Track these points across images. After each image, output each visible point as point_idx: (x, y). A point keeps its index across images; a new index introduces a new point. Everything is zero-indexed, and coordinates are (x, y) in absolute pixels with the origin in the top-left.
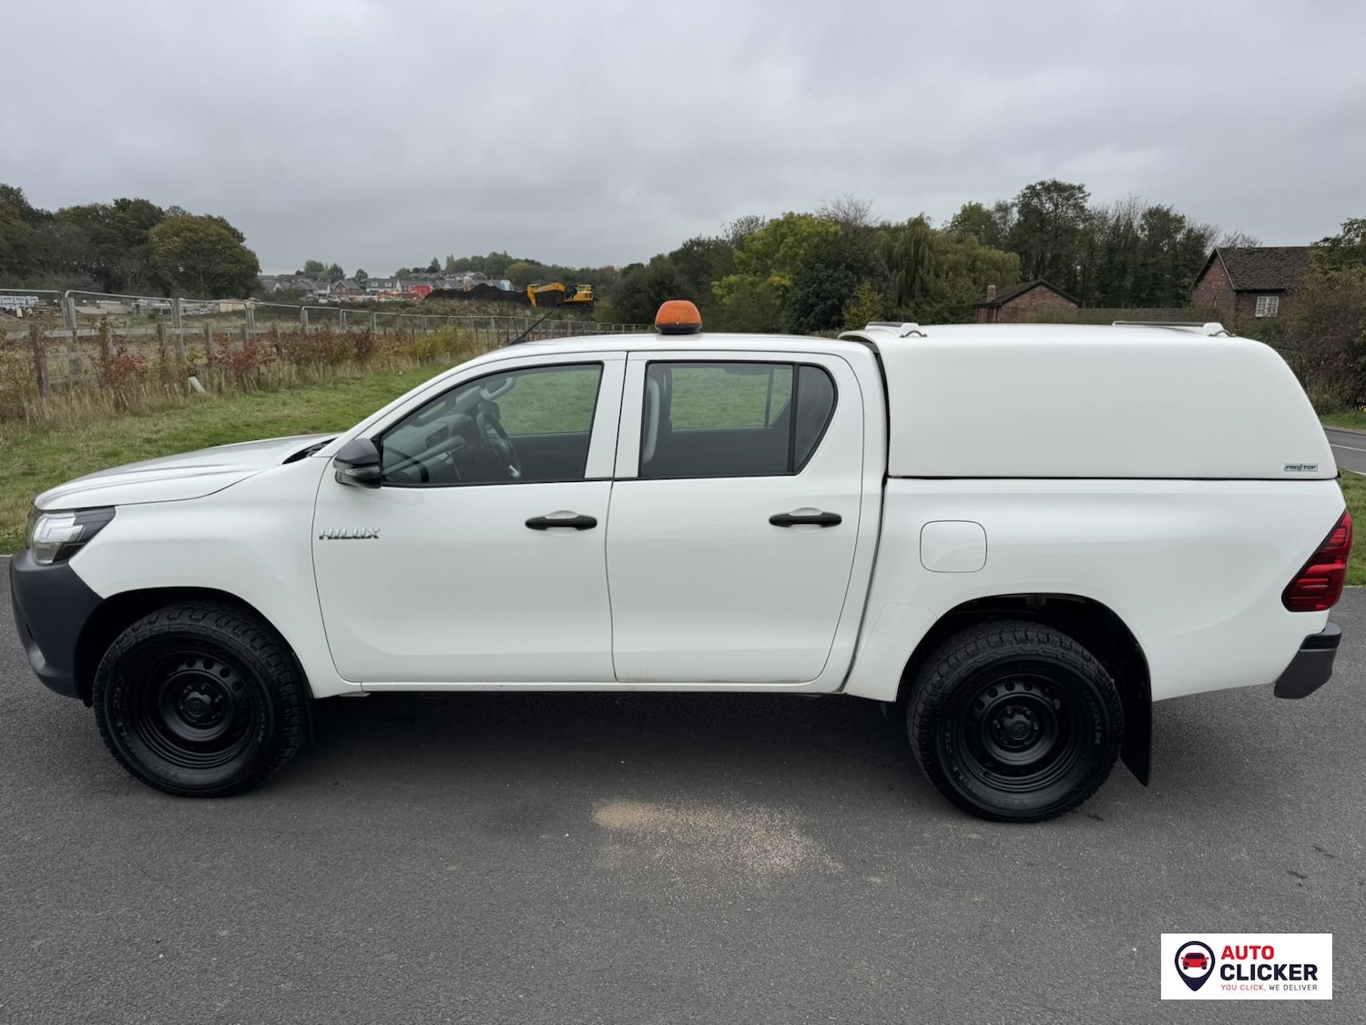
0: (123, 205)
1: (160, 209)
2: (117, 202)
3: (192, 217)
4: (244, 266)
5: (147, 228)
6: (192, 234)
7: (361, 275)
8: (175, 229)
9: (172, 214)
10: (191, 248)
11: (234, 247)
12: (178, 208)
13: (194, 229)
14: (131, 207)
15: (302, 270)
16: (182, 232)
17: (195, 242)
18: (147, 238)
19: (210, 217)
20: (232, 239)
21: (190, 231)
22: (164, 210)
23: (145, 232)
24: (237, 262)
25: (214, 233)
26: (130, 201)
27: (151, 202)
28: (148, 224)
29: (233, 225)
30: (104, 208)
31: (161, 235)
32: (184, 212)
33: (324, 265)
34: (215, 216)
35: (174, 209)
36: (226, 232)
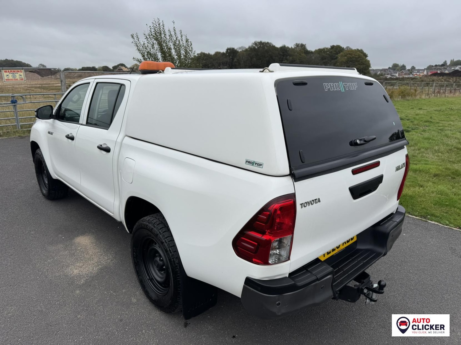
0: (333, 47)
1: (343, 48)
2: (331, 46)
3: (353, 50)
4: (365, 66)
5: (337, 54)
6: (350, 56)
7: (413, 68)
8: (345, 54)
9: (346, 49)
10: (349, 60)
11: (363, 59)
12: (349, 47)
13: (351, 54)
14: (335, 48)
15: (391, 67)
16: (347, 55)
17: (351, 58)
18: (337, 58)
19: (358, 49)
20: (363, 56)
21: (350, 54)
22: (344, 48)
23: (337, 55)
24: (363, 64)
25: (357, 55)
26: (335, 46)
27: (341, 46)
28: (338, 53)
29: (365, 52)
30: (327, 49)
31: (342, 56)
32: (350, 48)
33: (399, 65)
34: (360, 49)
35: (347, 47)
36: (362, 54)
